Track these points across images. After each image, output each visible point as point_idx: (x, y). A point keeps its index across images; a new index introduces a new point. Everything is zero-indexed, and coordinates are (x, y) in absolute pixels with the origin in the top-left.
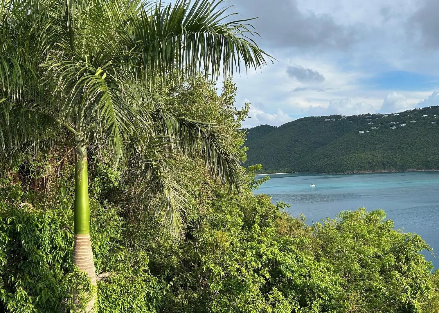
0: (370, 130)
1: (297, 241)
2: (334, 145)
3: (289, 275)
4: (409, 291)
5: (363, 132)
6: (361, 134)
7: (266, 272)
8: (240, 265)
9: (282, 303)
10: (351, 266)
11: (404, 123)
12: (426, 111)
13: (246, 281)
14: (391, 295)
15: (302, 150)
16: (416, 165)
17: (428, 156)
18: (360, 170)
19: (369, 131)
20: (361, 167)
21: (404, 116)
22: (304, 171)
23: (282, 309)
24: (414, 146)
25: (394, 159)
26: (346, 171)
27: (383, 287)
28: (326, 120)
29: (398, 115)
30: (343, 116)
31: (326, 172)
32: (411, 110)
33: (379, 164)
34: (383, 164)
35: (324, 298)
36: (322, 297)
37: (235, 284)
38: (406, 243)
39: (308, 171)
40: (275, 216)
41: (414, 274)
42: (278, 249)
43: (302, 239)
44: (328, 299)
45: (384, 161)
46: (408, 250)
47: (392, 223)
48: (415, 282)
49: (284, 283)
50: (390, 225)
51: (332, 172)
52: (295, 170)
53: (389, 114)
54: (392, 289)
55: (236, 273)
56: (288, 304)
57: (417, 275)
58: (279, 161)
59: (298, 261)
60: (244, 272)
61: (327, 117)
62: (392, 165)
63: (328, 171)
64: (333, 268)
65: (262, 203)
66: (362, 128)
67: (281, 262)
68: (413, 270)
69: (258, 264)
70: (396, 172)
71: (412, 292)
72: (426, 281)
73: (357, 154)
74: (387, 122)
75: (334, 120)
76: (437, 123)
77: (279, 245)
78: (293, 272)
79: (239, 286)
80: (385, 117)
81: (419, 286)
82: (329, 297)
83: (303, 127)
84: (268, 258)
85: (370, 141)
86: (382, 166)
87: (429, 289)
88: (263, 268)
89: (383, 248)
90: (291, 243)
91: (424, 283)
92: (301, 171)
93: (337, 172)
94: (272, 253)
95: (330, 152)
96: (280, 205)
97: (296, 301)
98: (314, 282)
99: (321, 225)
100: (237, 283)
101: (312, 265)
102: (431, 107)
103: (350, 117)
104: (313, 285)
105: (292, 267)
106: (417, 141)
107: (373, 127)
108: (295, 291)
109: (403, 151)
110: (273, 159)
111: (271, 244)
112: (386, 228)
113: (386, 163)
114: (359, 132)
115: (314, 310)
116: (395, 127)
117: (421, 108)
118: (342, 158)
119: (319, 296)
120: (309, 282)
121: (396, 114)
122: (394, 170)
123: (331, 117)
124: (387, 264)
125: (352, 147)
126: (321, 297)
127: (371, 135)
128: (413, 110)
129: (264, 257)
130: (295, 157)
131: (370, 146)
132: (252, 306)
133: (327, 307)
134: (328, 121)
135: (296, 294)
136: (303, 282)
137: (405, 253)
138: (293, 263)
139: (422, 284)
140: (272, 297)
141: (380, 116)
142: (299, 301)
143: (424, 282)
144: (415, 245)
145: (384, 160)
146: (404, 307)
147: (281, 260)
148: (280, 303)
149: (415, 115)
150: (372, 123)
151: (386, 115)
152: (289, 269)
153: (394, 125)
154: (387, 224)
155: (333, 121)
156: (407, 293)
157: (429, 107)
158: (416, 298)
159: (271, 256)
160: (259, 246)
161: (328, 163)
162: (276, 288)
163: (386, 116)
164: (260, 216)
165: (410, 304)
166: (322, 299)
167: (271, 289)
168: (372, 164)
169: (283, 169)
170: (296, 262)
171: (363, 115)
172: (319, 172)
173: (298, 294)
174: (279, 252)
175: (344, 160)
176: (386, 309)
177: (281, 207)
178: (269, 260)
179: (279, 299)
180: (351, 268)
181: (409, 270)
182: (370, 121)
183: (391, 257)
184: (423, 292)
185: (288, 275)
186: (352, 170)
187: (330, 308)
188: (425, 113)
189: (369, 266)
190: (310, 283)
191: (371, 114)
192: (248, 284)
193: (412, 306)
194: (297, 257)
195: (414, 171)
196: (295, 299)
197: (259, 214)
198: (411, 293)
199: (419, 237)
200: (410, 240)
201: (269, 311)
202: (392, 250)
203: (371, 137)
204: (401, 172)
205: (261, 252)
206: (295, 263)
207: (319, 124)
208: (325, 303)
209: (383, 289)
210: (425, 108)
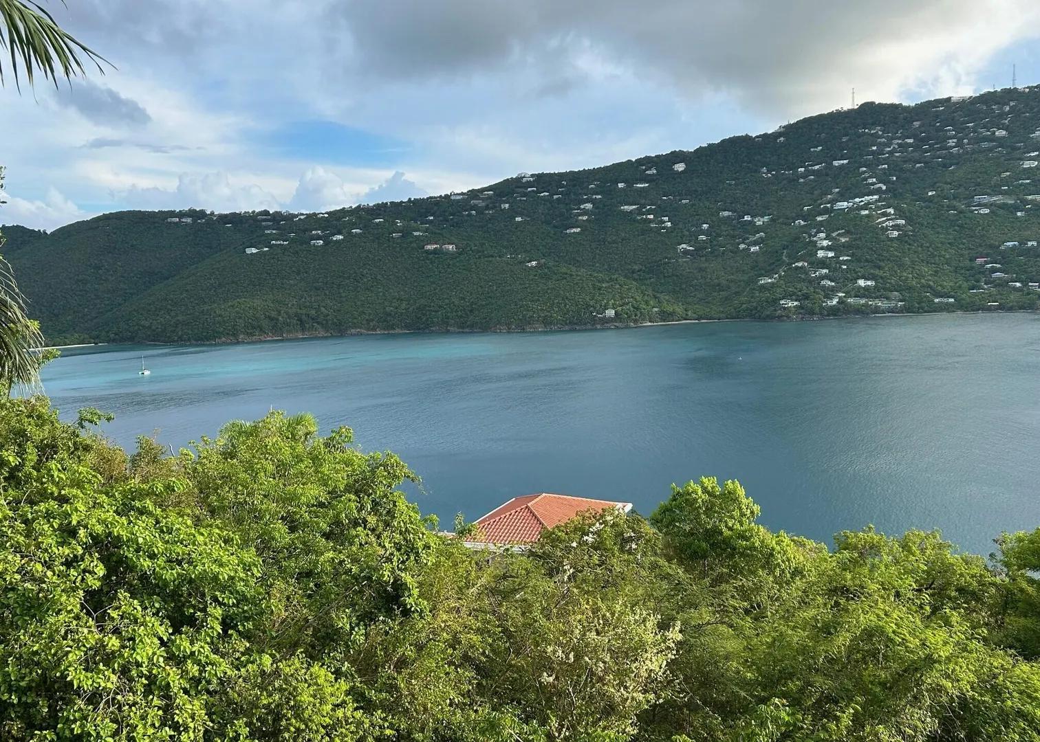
0: (270, 246)
1: (157, 488)
2: (191, 278)
3: (146, 563)
4: (395, 558)
5: (254, 250)
6: (252, 254)
7: (95, 563)
8: (27, 556)
9: (144, 624)
10: (270, 529)
11: (339, 233)
12: (380, 210)
13: (48, 591)
14: (362, 571)
15: (114, 291)
16: (365, 322)
17: (386, 303)
18: (252, 334)
19: (267, 249)
20: (254, 328)
21: (338, 219)
22: (123, 340)
23: (145, 635)
24: (359, 282)
25: (323, 309)
26: (220, 338)
27: (347, 557)
28: (169, 220)
29: (326, 215)
30: (208, 212)
31: (174, 341)
32: (351, 207)
33: (292, 320)
34: (300, 320)
35: (226, 601)
36: (221, 599)
37: (17, 603)
38: (373, 471)
39: (131, 339)
40: (75, 443)
41: (402, 524)
42: (114, 512)
43: (169, 484)
44: (233, 603)
45: (301, 314)
46: (376, 485)
47: (350, 433)
48: (405, 539)
49: (131, 585)
50: (346, 437)
51: (189, 340)
52: (98, 337)
53: (308, 213)
54: (363, 559)
55: (18, 577)
56: (155, 624)
57: (408, 526)
58: (56, 316)
59: (162, 531)
60: (40, 570)
61: (172, 214)
62: (318, 323)
63: (181, 338)
64: (237, 537)
65: (39, 417)
66: (253, 241)
67: (125, 537)
68: (400, 517)
69: (73, 548)
70: (326, 338)
71: (400, 559)
72: (423, 534)
73: (244, 299)
74: (305, 231)
75: (189, 220)
76: (402, 236)
77: (114, 503)
78: (152, 556)
79: (29, 605)
80: (300, 219)
81: (413, 545)
82: (235, 598)
83: (115, 233)
84: (91, 535)
85: (270, 270)
86: (297, 324)
87: (429, 548)
88: (87, 556)
89: (333, 485)
90: (142, 495)
91: (419, 539)
92: (114, 340)
93: (202, 340)
94: (101, 521)
95: (181, 294)
96: (89, 417)
97: (164, 618)
98: (205, 570)
99: (190, 453)
100: (23, 598)
101: (196, 535)
102: (391, 203)
103: (226, 216)
104: (203, 577)
105: (150, 547)
106: (365, 272)
107: (276, 240)
108: (159, 599)
109: (339, 293)
110: (40, 312)
111: (95, 503)
112: (339, 443)
113: (306, 319)
114: (247, 250)
115: (212, 628)
116: (321, 242)
117: (371, 205)
118: (209, 308)
119: (215, 599)
120: (194, 572)
121: (323, 214)
122: (322, 333)
123: (181, 214)
124: (344, 515)
125: (233, 282)
126: (219, 601)
127: (273, 258)
128: (356, 208)
129: (82, 532)
130: (99, 306)
131: (271, 282)
132: (71, 643)
133: (232, 620)
134: (176, 223)
135: (163, 603)
136: (179, 574)
137: (371, 491)
138: (153, 537)
139: (418, 540)
140: (118, 615)
141: (290, 217)
142: (168, 617)
143: (421, 536)
144: (389, 473)
145: (301, 312)
146: (386, 591)
147: (124, 533)
148: (137, 623)
149: (360, 217)
150: (274, 232)
151: (302, 214)
152: (143, 550)
153: (319, 238)
154: (341, 436)
155: (187, 224)
156: (392, 563)
157: (387, 203)
158: (405, 569)
159: (99, 529)
160: (68, 509)
161: (178, 320)
162: (126, 594)
163: (302, 217)
164: (37, 447)
165: (399, 582)
166: (221, 604)
167: (115, 597)
168: (278, 319)
169: (68, 336)
170: (157, 535)
171: (254, 212)
172: (159, 341)
173: (165, 603)
174: (117, 517)
175: (215, 312)
176: (352, 600)
177: (91, 422)
178: (95, 538)
179: (134, 616)
180: (270, 533)
181: (395, 517)
182: (268, 228)
183: (350, 500)
184: (419, 557)
185: (142, 565)
186: (234, 335)
187: (239, 619)
188: (380, 215)
189: (305, 524)
190: (196, 572)
191: (271, 212)
192: (54, 596)
193: (401, 585)
194: (158, 522)
195: (361, 334)
196: (160, 614)
197: (33, 443)
198: (398, 562)
199: (396, 457)
200: (381, 465)
201: (113, 645)
202: (349, 488)
203: (272, 261)
204: (337, 337)
205: (74, 523)
206: (155, 537)
207: (155, 227)
208: (229, 611)
209: (346, 562)
210: (378, 204)
